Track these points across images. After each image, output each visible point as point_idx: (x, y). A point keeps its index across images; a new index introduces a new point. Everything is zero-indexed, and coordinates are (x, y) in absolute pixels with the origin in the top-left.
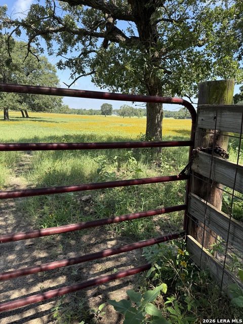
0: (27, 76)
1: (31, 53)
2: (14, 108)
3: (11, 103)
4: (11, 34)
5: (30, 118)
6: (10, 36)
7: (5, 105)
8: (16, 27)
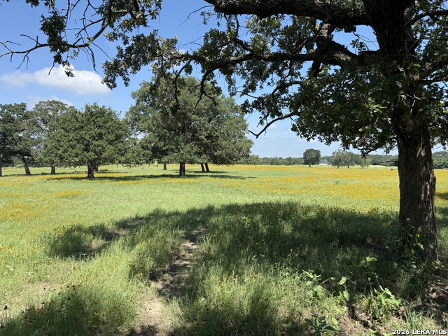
0: (209, 122)
1: (206, 95)
2: (192, 162)
3: (188, 156)
4: (180, 72)
5: (211, 172)
6: (178, 75)
7: (182, 159)
8: (186, 62)
